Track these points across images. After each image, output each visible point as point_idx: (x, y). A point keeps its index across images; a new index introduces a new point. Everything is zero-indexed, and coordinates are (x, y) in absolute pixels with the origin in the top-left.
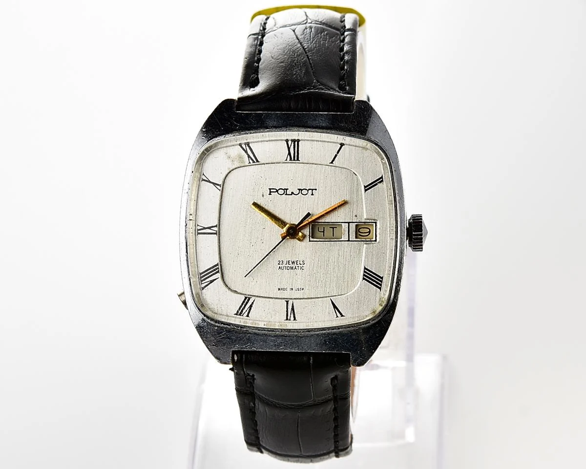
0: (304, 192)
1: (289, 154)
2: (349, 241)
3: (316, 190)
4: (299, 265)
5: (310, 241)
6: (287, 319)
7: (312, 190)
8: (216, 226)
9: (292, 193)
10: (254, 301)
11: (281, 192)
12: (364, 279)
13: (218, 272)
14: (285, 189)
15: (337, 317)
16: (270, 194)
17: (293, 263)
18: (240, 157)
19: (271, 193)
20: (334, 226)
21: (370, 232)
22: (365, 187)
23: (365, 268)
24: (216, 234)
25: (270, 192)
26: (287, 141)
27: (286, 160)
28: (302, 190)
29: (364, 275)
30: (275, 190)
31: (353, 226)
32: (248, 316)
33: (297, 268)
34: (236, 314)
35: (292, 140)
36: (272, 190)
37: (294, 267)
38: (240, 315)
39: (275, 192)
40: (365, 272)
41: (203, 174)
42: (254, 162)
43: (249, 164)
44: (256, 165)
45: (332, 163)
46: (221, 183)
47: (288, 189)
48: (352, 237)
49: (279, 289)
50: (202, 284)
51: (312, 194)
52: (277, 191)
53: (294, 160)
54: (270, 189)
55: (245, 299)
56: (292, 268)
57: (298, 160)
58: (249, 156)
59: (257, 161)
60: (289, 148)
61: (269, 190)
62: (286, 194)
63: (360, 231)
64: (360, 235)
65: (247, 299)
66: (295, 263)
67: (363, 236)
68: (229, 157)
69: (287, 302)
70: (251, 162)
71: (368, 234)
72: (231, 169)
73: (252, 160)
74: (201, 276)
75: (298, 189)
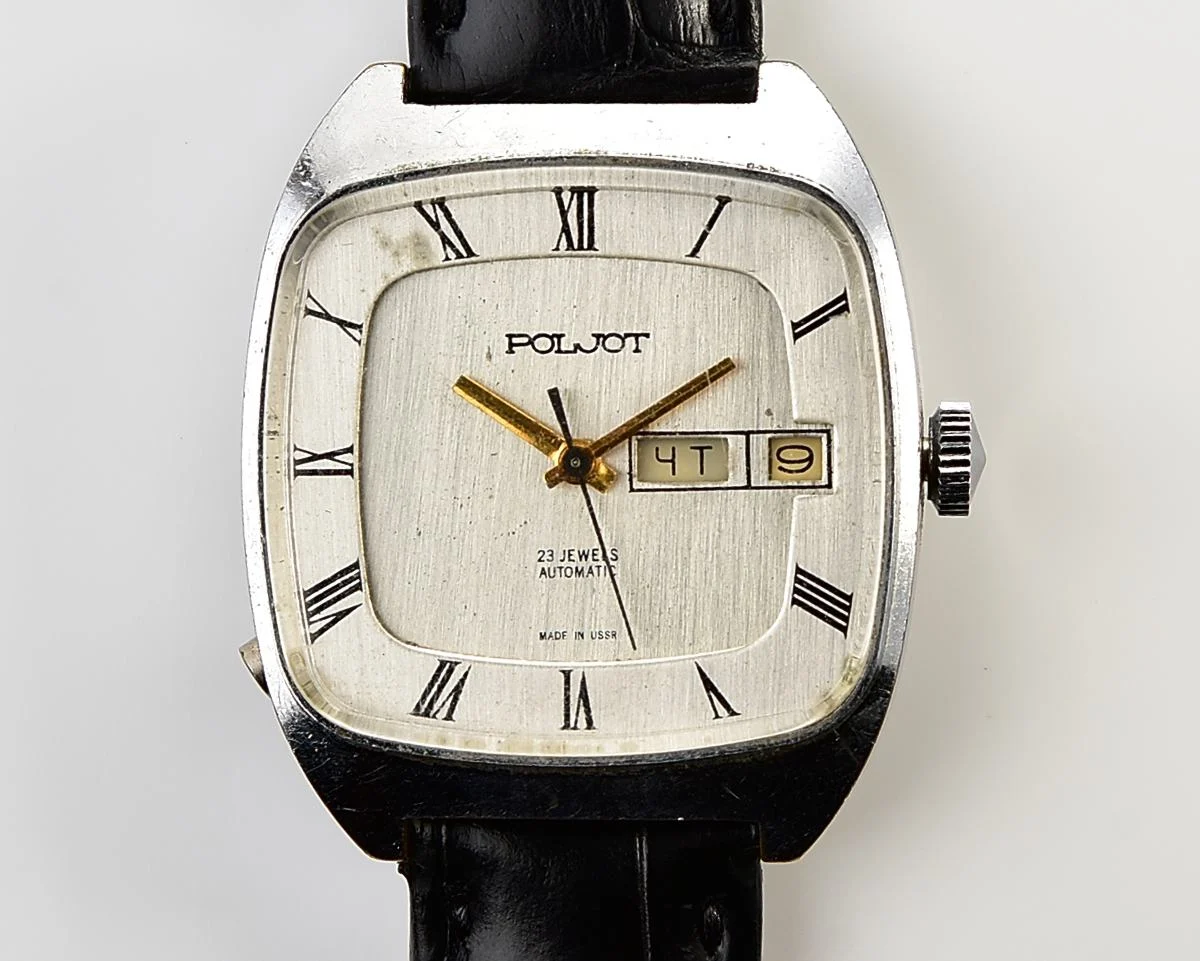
0: (613, 343)
1: (566, 229)
2: (748, 487)
3: (647, 335)
4: (601, 563)
5: (632, 490)
6: (566, 726)
7: (637, 336)
8: (350, 450)
9: (577, 347)
10: (466, 675)
11: (543, 344)
12: (795, 602)
13: (358, 587)
14: (554, 335)
15: (717, 717)
16: (511, 351)
17: (583, 555)
18: (419, 242)
19: (514, 349)
20: (705, 443)
21: (810, 459)
22: (795, 326)
23: (799, 571)
24: (350, 472)
25: (511, 345)
26: (558, 191)
27: (557, 249)
28: (605, 338)
29: (796, 590)
30: (526, 340)
31: (760, 443)
32: (449, 717)
33: (595, 570)
34: (415, 713)
35: (573, 190)
36: (515, 340)
37: (586, 571)
38: (426, 714)
39: (526, 345)
40: (797, 580)
41: (309, 296)
42: (459, 256)
43: (447, 262)
44: (465, 264)
45: (694, 254)
46: (362, 319)
47: (563, 335)
48: (760, 477)
49: (542, 637)
50: (310, 623)
51: (637, 350)
52: (531, 342)
53: (581, 248)
54: (510, 336)
55: (440, 670)
56: (579, 572)
57: (591, 246)
58: (445, 240)
59: (470, 253)
60: (564, 213)
61: (507, 339)
62: (559, 351)
63: (781, 456)
64: (781, 468)
65: (446, 668)
66: (590, 557)
67: (790, 472)
68: (385, 244)
69: (567, 674)
70: (452, 255)
71: (805, 464)
72: (392, 278)
73: (455, 250)
74: (308, 598)
75: (593, 335)
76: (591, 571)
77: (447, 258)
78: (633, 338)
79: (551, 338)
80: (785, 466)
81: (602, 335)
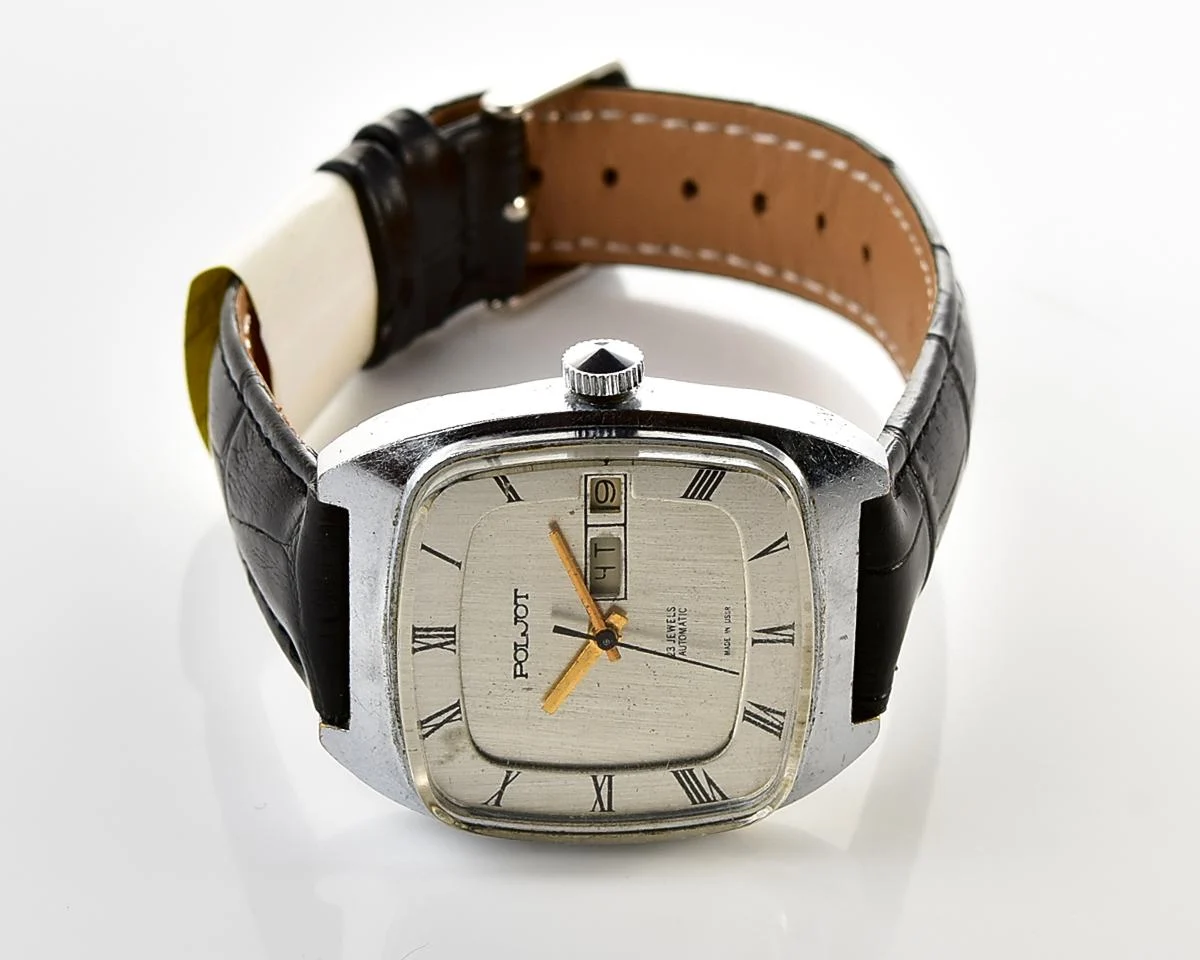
0: (521, 611)
1: (441, 645)
2: (624, 525)
3: (516, 590)
4: (676, 618)
5: (625, 598)
6: (792, 642)
7: (516, 597)
8: (595, 778)
9: (523, 634)
10: (752, 704)
11: (521, 655)
12: (707, 498)
13: (691, 771)
14: (515, 648)
15: (787, 547)
16: (526, 676)
17: (671, 629)
18: (449, 737)
19: (524, 673)
20: (596, 548)
21: (605, 482)
22: (510, 500)
23: (685, 496)
24: (610, 777)
25: (522, 675)
26: (415, 651)
27: (454, 651)
28: (517, 617)
29: (700, 497)
30: (518, 667)
31: (593, 518)
32: (783, 714)
33: (681, 621)
34: (780, 736)
35: (414, 641)
36: (518, 673)
37: (681, 626)
38: (781, 729)
39: (521, 667)
40: (692, 497)
41: (486, 803)
42: (459, 712)
43: (464, 719)
44: (464, 708)
45: (459, 565)
46: (502, 772)
48: (619, 518)
49: (727, 653)
50: (715, 800)
51: (527, 597)
52: (520, 663)
53: (454, 636)
54: (516, 676)
55: (749, 720)
56: (683, 631)
57: (453, 629)
58: (448, 720)
59: (457, 704)
60: (429, 647)
61: (518, 678)
62: (527, 645)
63: (603, 500)
64: (612, 500)
65: (748, 717)
66: (673, 624)
67: (614, 494)
68: (450, 757)
69: (754, 642)
70: (458, 716)
71: (609, 485)
72: (474, 752)
73: (455, 714)
74: (698, 801)
75: (515, 624)
76: (683, 624)
77: (460, 719)
78: (518, 600)
79: (516, 651)
80: (609, 499)
81: (515, 619)
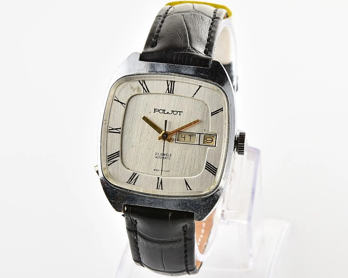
0: (175, 113)
1: (168, 89)
2: (199, 144)
3: (182, 112)
4: (168, 157)
5: (176, 143)
6: (157, 188)
7: (180, 112)
9: (168, 113)
11: (161, 111)
12: (206, 168)
13: (119, 156)
14: (164, 110)
15: (188, 190)
16: (154, 112)
17: (164, 155)
18: (139, 89)
19: (155, 112)
20: (191, 135)
22: (212, 113)
23: (207, 162)
24: (120, 133)
25: (155, 111)
26: (167, 81)
27: (166, 93)
28: (174, 111)
29: (206, 166)
31: (202, 136)
32: (134, 184)
34: (127, 182)
35: (170, 81)
36: (156, 110)
38: (129, 183)
39: (157, 111)
40: (207, 164)
41: (116, 97)
42: (146, 92)
43: (144, 93)
44: (147, 94)
45: (193, 96)
46: (125, 102)
47: (165, 110)
48: (202, 143)
49: (154, 170)
50: (108, 162)
51: (180, 115)
52: (159, 111)
53: (171, 93)
54: (155, 109)
55: (133, 174)
56: (163, 158)
57: (173, 93)
58: (144, 88)
59: (149, 92)
60: (168, 86)
62: (164, 113)
63: (207, 139)
64: (206, 142)
66: (166, 155)
67: (208, 142)
68: (132, 88)
69: (158, 178)
70: (145, 92)
71: (211, 141)
72: (133, 95)
73: (146, 91)
74: (109, 157)
75: (171, 111)
76: (165, 158)
77: (144, 92)
79: (163, 110)
